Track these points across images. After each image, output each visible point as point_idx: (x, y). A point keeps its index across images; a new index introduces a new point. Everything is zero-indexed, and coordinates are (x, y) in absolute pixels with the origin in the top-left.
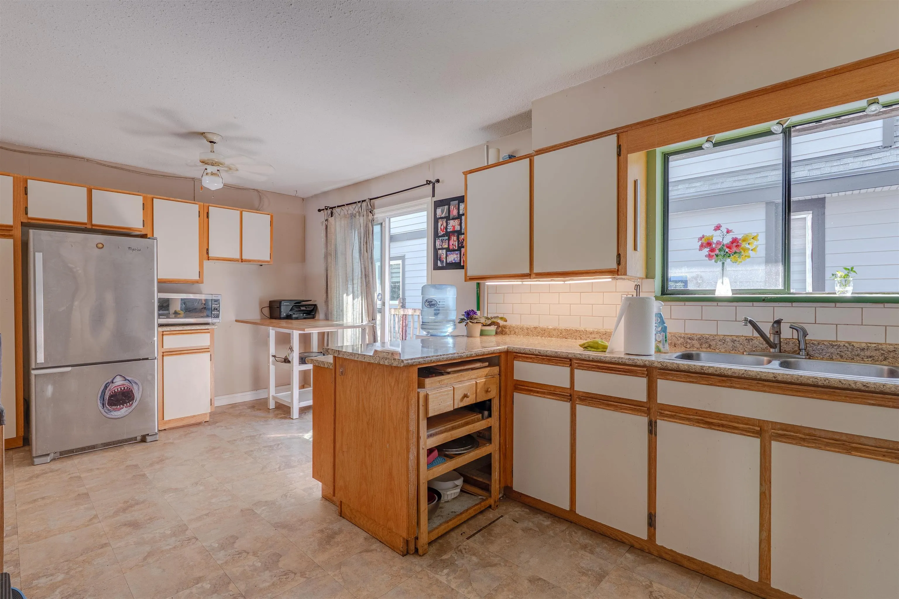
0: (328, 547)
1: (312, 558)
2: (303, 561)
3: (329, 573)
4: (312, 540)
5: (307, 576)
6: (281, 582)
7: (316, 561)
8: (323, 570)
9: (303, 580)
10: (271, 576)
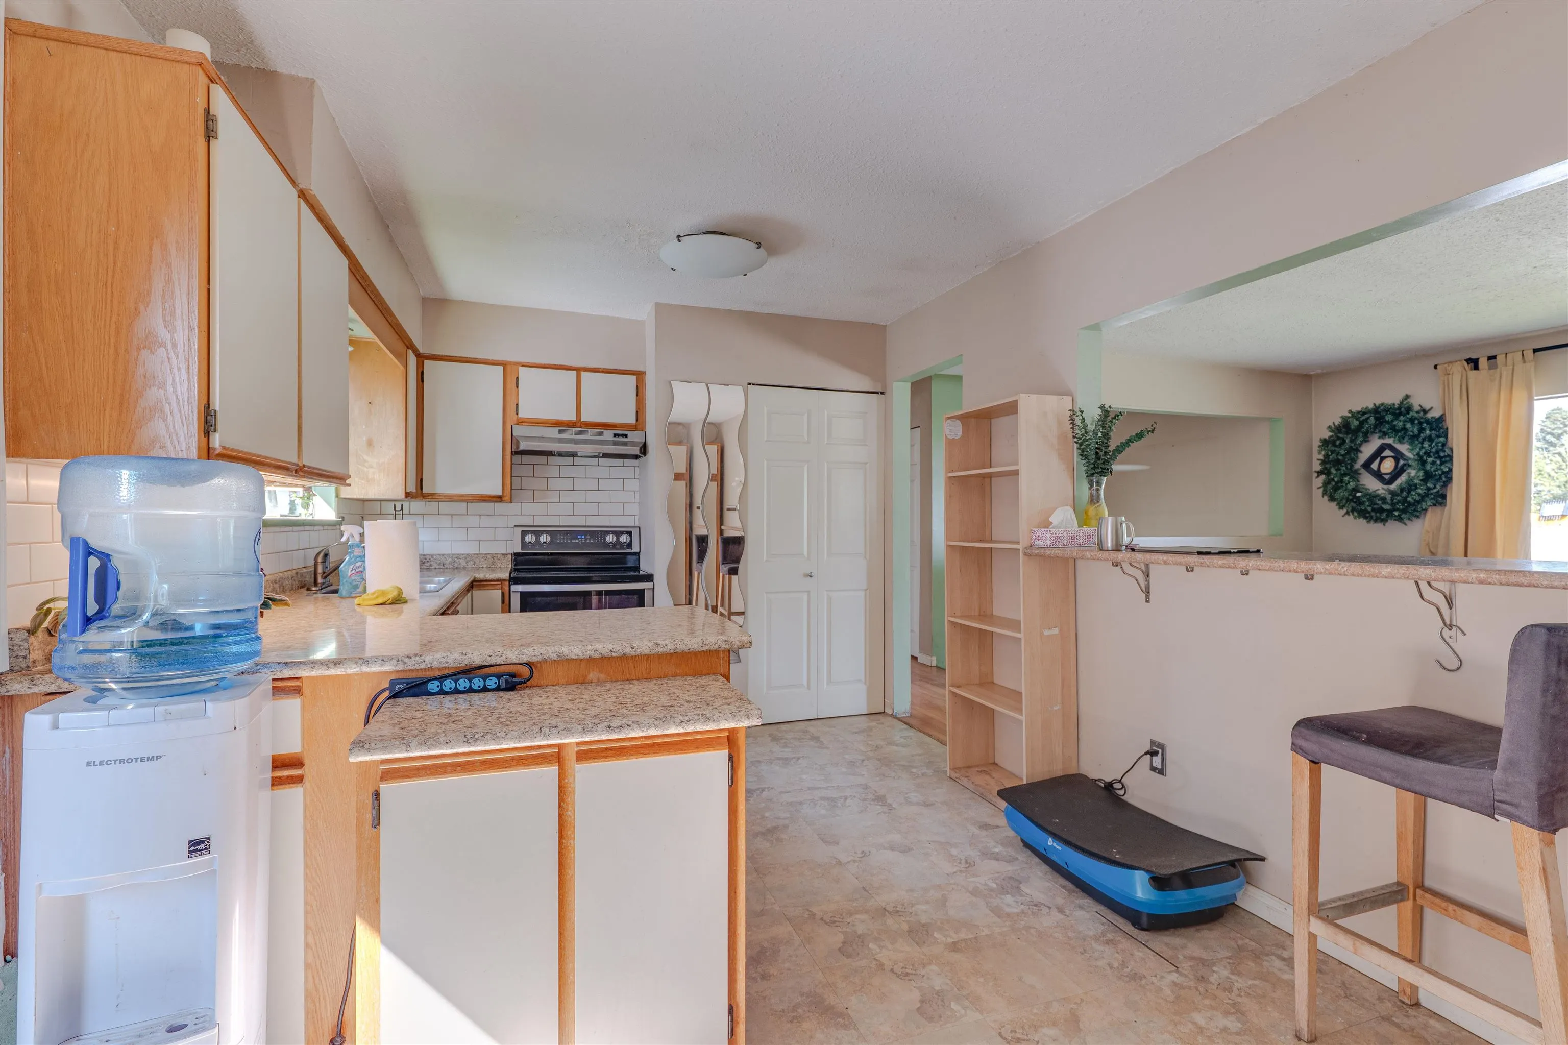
0: (765, 945)
1: (794, 934)
2: (808, 934)
3: (778, 908)
4: (787, 965)
5: (807, 913)
6: (841, 915)
7: (790, 928)
8: (785, 913)
9: (814, 909)
10: (853, 925)
